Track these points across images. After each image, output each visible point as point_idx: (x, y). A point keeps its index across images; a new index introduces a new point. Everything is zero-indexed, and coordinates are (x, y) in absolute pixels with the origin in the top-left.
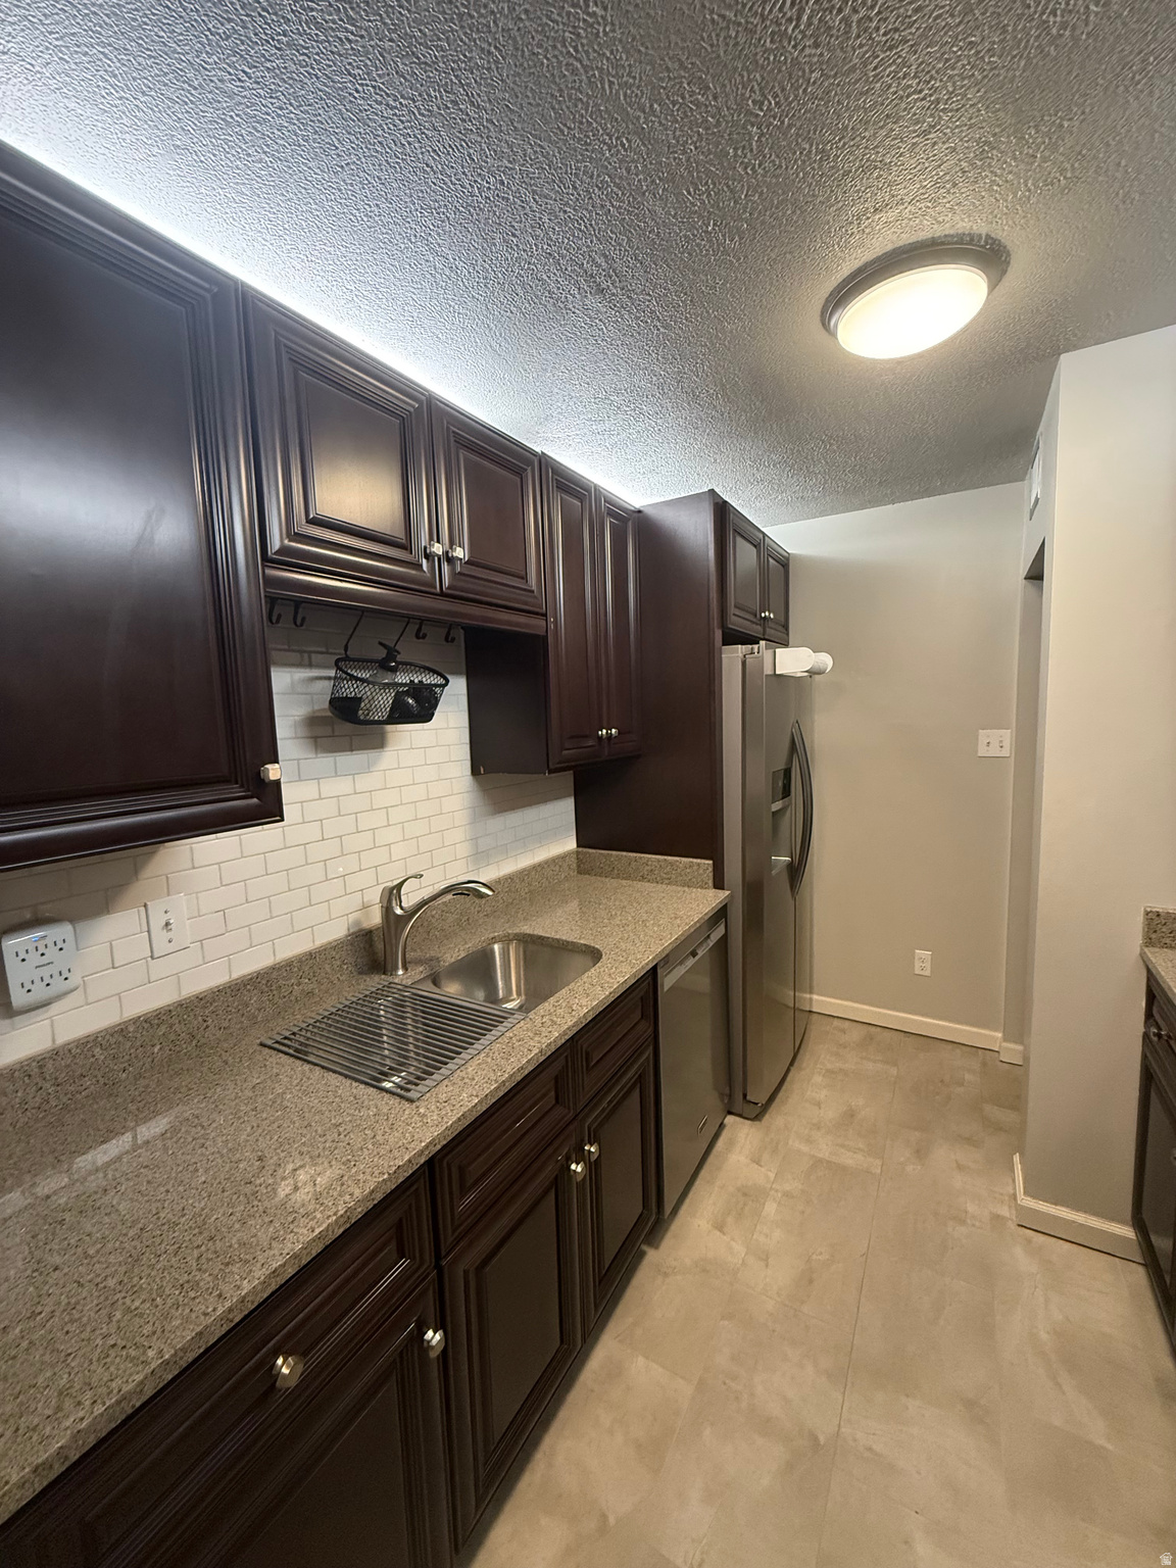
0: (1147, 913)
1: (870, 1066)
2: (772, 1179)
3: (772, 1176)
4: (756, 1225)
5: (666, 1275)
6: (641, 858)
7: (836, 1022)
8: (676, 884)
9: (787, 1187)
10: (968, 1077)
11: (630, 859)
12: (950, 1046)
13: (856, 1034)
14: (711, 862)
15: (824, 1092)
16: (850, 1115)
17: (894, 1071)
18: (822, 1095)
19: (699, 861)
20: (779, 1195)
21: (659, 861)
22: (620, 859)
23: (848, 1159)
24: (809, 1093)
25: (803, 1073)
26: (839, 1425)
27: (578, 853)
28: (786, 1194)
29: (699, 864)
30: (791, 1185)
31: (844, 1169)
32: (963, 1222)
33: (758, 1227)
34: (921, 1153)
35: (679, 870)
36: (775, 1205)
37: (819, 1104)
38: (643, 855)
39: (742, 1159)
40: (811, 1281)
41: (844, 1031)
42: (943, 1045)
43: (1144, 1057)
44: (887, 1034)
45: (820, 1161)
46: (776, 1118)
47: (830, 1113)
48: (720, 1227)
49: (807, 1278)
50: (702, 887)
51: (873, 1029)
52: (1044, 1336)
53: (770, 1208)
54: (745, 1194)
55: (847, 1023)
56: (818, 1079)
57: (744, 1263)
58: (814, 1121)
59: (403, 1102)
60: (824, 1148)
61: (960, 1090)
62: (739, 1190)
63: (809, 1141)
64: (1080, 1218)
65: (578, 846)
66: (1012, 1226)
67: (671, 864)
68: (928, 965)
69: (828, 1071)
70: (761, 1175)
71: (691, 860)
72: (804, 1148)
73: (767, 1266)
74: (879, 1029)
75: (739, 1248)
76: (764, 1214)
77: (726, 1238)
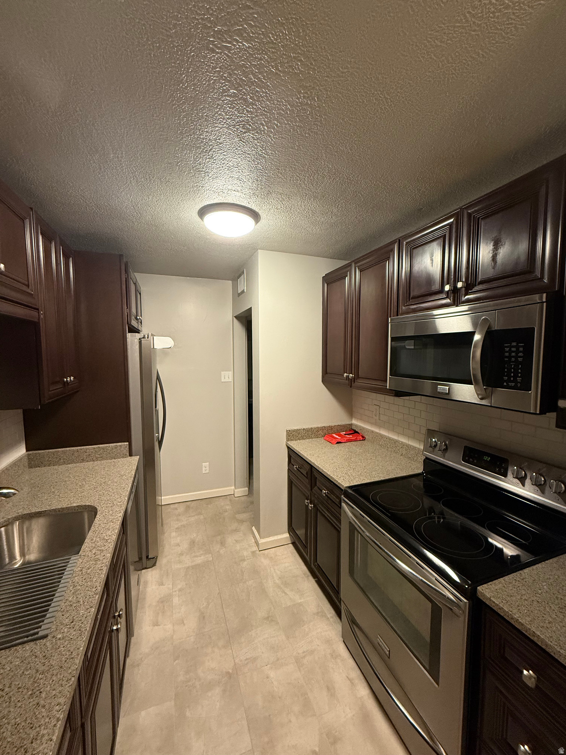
0: (287, 431)
1: (193, 519)
2: (171, 588)
3: (171, 586)
4: (172, 612)
5: (138, 665)
6: (81, 449)
7: (172, 506)
8: (107, 459)
9: (179, 587)
10: (227, 507)
11: (74, 451)
12: (217, 499)
13: (181, 508)
14: (128, 443)
15: (179, 538)
16: (193, 543)
17: (202, 517)
18: (178, 540)
19: (120, 444)
20: (177, 592)
21: (94, 448)
22: (64, 452)
23: (199, 560)
24: (172, 542)
25: (166, 535)
26: (234, 661)
27: (29, 455)
28: (180, 590)
29: (121, 446)
30: (181, 585)
31: (199, 565)
32: (244, 560)
33: (174, 612)
34: (223, 543)
35: (108, 451)
36: (177, 598)
37: (178, 545)
38: (82, 447)
39: (154, 587)
40: (204, 617)
41: (176, 509)
42: (214, 499)
43: (289, 477)
44: (193, 503)
45: (188, 567)
46: (162, 561)
47: (185, 546)
48: (156, 624)
49: (202, 617)
50: (123, 457)
51: (186, 503)
52: (277, 581)
53: (176, 600)
54: (162, 602)
55: (177, 505)
56: (174, 534)
57: (174, 631)
58: (180, 553)
59: (38, 642)
60: (187, 561)
61: (226, 514)
62: (158, 602)
63: (180, 562)
64: (276, 538)
65: (27, 451)
66: (258, 552)
67: (103, 448)
68: (208, 468)
69: (177, 528)
70: (164, 590)
71: (115, 444)
72: (179, 566)
73: (184, 625)
74: (190, 502)
75: (169, 626)
76: (174, 604)
77: (161, 627)
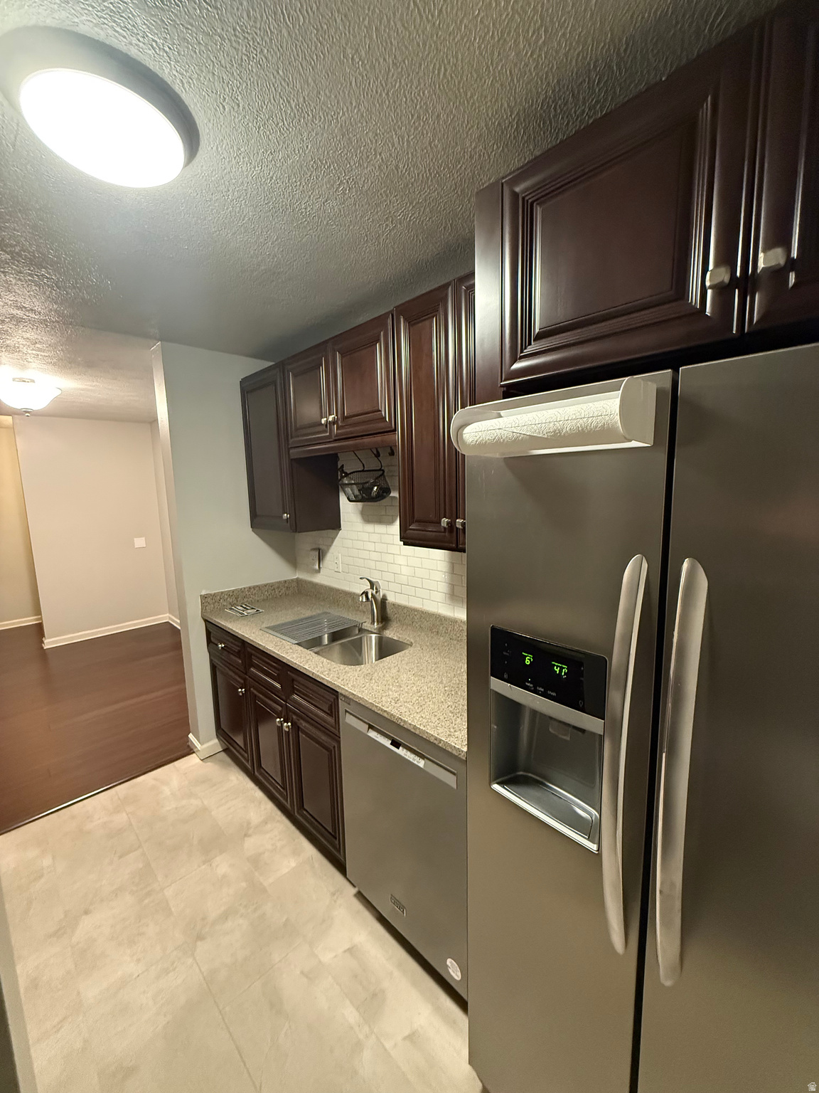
4: (341, 987)
33: (337, 988)
36: (352, 1022)
48: (351, 951)
54: (374, 996)
57: (314, 954)
62: (384, 993)
70: (393, 1028)
73: (302, 973)
75: (327, 957)
76: (348, 1002)
77: (341, 950)
